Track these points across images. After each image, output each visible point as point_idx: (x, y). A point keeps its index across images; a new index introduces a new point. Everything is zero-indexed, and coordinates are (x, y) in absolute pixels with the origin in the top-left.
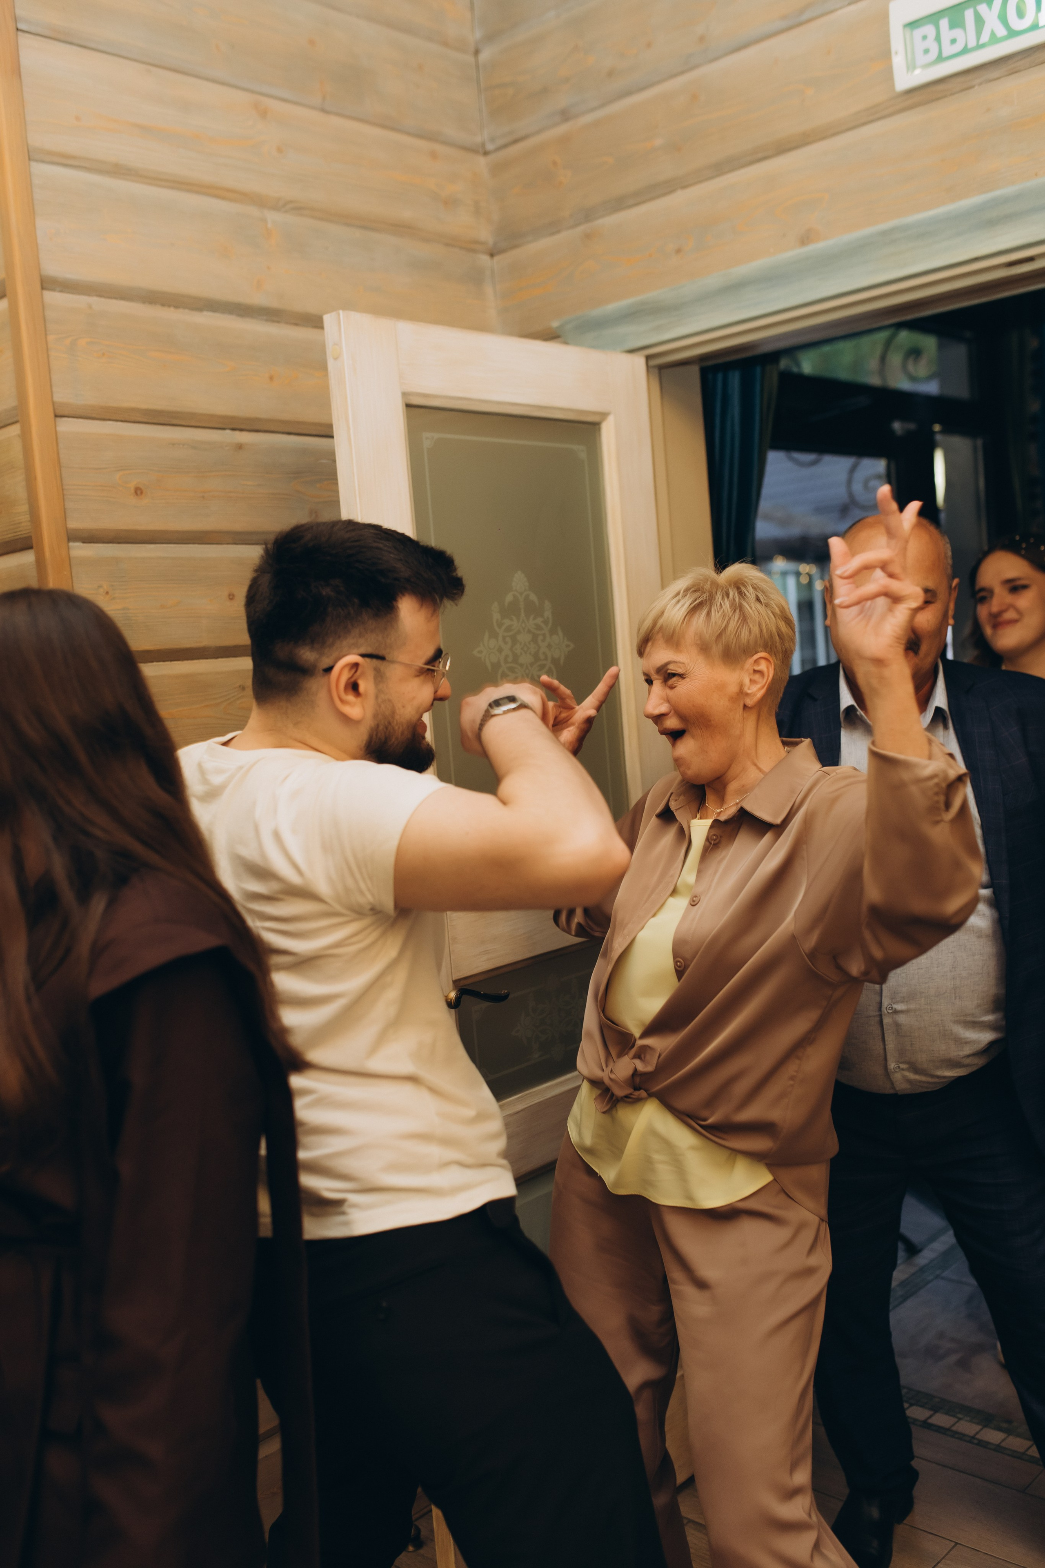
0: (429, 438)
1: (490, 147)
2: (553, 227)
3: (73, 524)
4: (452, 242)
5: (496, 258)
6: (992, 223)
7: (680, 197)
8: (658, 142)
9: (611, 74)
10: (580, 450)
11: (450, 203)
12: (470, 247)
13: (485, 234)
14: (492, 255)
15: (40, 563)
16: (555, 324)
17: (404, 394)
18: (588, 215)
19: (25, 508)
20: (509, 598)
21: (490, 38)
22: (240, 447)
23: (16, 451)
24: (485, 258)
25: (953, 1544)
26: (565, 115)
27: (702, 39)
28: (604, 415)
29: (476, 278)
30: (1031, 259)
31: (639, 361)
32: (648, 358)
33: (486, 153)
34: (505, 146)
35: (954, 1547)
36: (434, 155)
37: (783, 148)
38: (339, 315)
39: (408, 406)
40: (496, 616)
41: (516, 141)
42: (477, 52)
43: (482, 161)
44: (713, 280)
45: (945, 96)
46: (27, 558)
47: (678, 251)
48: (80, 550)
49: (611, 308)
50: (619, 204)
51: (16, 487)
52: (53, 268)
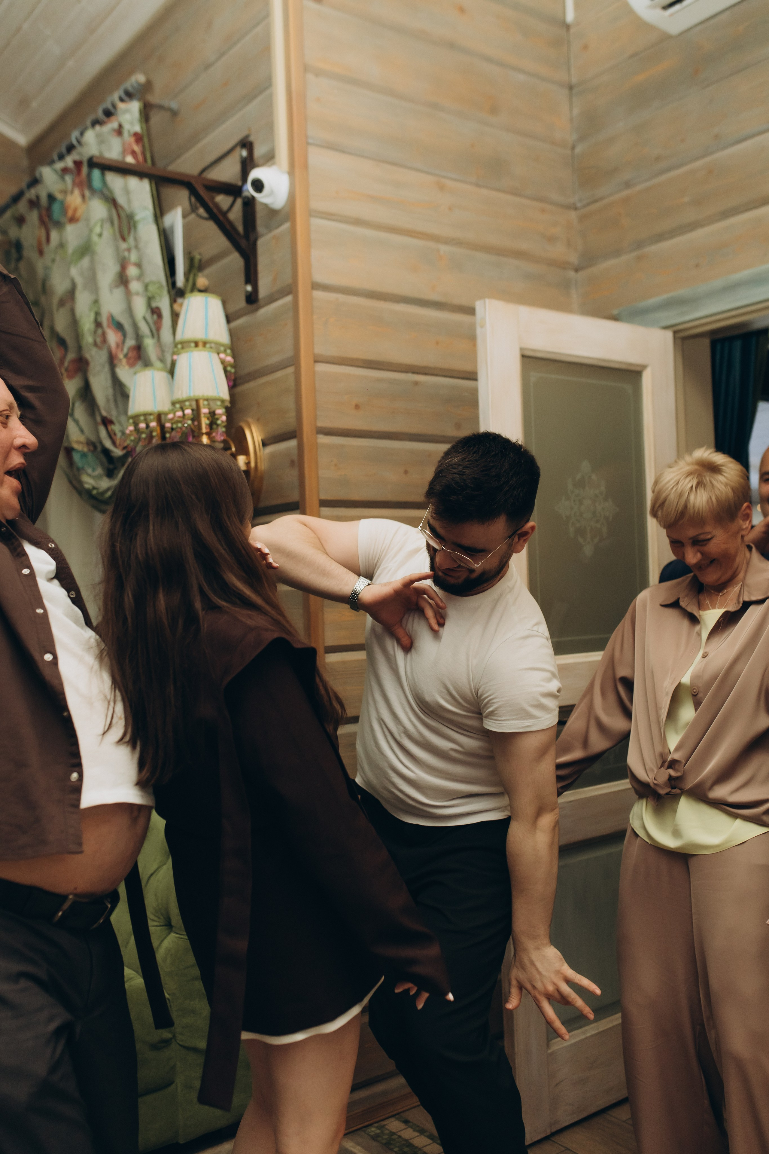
0: (534, 376)
1: (579, 205)
2: (617, 253)
3: (320, 424)
4: (552, 263)
5: (580, 273)
8: (686, 199)
9: (658, 159)
10: (629, 388)
11: (552, 239)
12: (563, 265)
13: (573, 258)
14: (577, 270)
15: (300, 447)
16: (615, 312)
17: (521, 349)
18: (640, 245)
19: (293, 414)
20: (579, 477)
21: (582, 138)
22: (416, 383)
23: (291, 381)
24: (572, 274)
26: (628, 185)
27: (716, 137)
28: (645, 367)
29: (566, 285)
31: (669, 335)
32: (675, 333)
33: (576, 209)
34: (589, 204)
36: (543, 211)
38: (485, 301)
39: (523, 356)
40: (570, 487)
41: (595, 201)
42: (573, 148)
43: (573, 214)
44: (718, 283)
46: (293, 443)
47: (697, 266)
48: (323, 439)
49: (652, 301)
50: (660, 237)
51: (289, 402)
52: (319, 277)
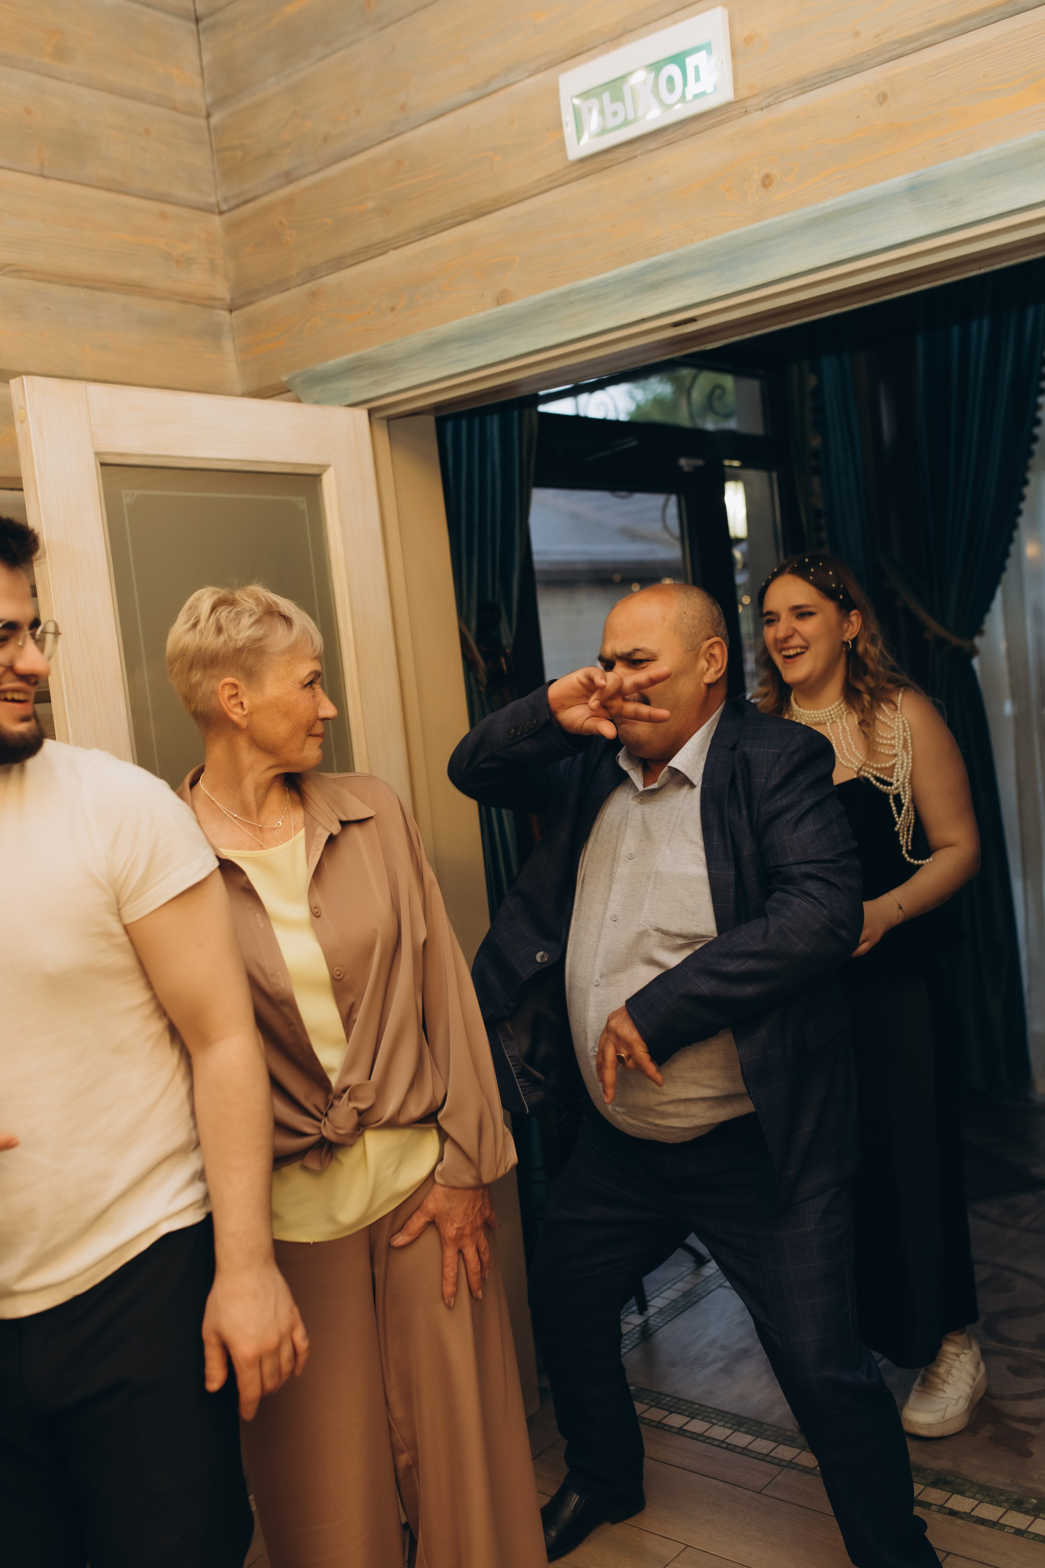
0: (128, 496)
1: (224, 207)
2: (283, 285)
4: (186, 299)
5: (235, 314)
6: (653, 287)
7: (392, 257)
8: (370, 205)
9: (326, 139)
10: (301, 502)
11: (183, 262)
12: (208, 303)
13: (222, 290)
14: (231, 311)
16: (284, 378)
17: (97, 454)
18: (313, 273)
21: (220, 102)
24: (223, 316)
25: (684, 1546)
26: (289, 178)
27: (403, 107)
28: (325, 467)
29: (214, 334)
30: (692, 320)
31: (361, 414)
32: (371, 412)
33: (221, 213)
34: (237, 206)
35: (684, 1549)
36: (163, 216)
37: (478, 212)
38: (22, 379)
39: (103, 465)
41: (246, 202)
42: (208, 116)
43: (217, 220)
44: (419, 339)
45: (614, 165)
47: (393, 309)
49: (333, 363)
50: (339, 263)
